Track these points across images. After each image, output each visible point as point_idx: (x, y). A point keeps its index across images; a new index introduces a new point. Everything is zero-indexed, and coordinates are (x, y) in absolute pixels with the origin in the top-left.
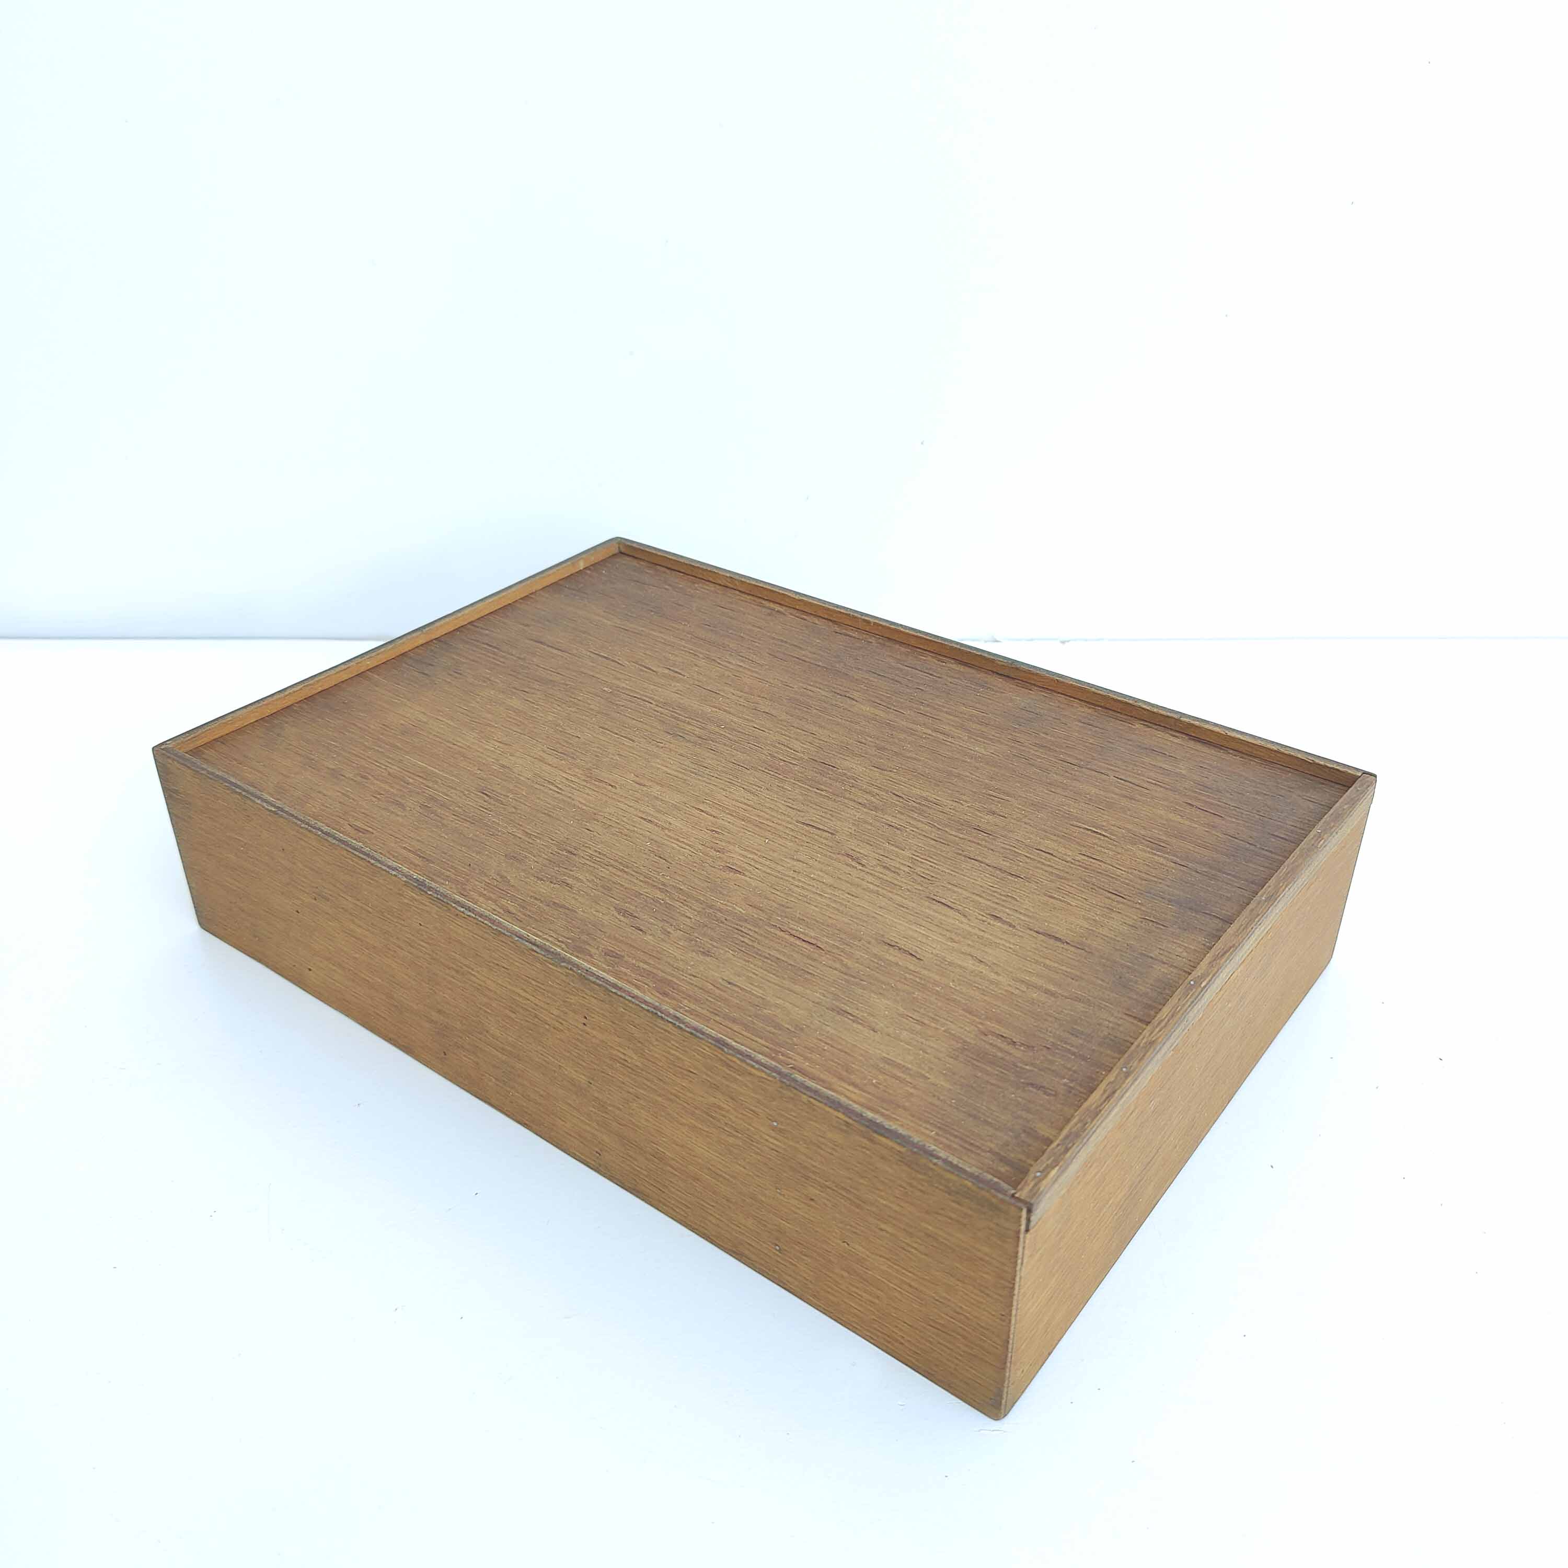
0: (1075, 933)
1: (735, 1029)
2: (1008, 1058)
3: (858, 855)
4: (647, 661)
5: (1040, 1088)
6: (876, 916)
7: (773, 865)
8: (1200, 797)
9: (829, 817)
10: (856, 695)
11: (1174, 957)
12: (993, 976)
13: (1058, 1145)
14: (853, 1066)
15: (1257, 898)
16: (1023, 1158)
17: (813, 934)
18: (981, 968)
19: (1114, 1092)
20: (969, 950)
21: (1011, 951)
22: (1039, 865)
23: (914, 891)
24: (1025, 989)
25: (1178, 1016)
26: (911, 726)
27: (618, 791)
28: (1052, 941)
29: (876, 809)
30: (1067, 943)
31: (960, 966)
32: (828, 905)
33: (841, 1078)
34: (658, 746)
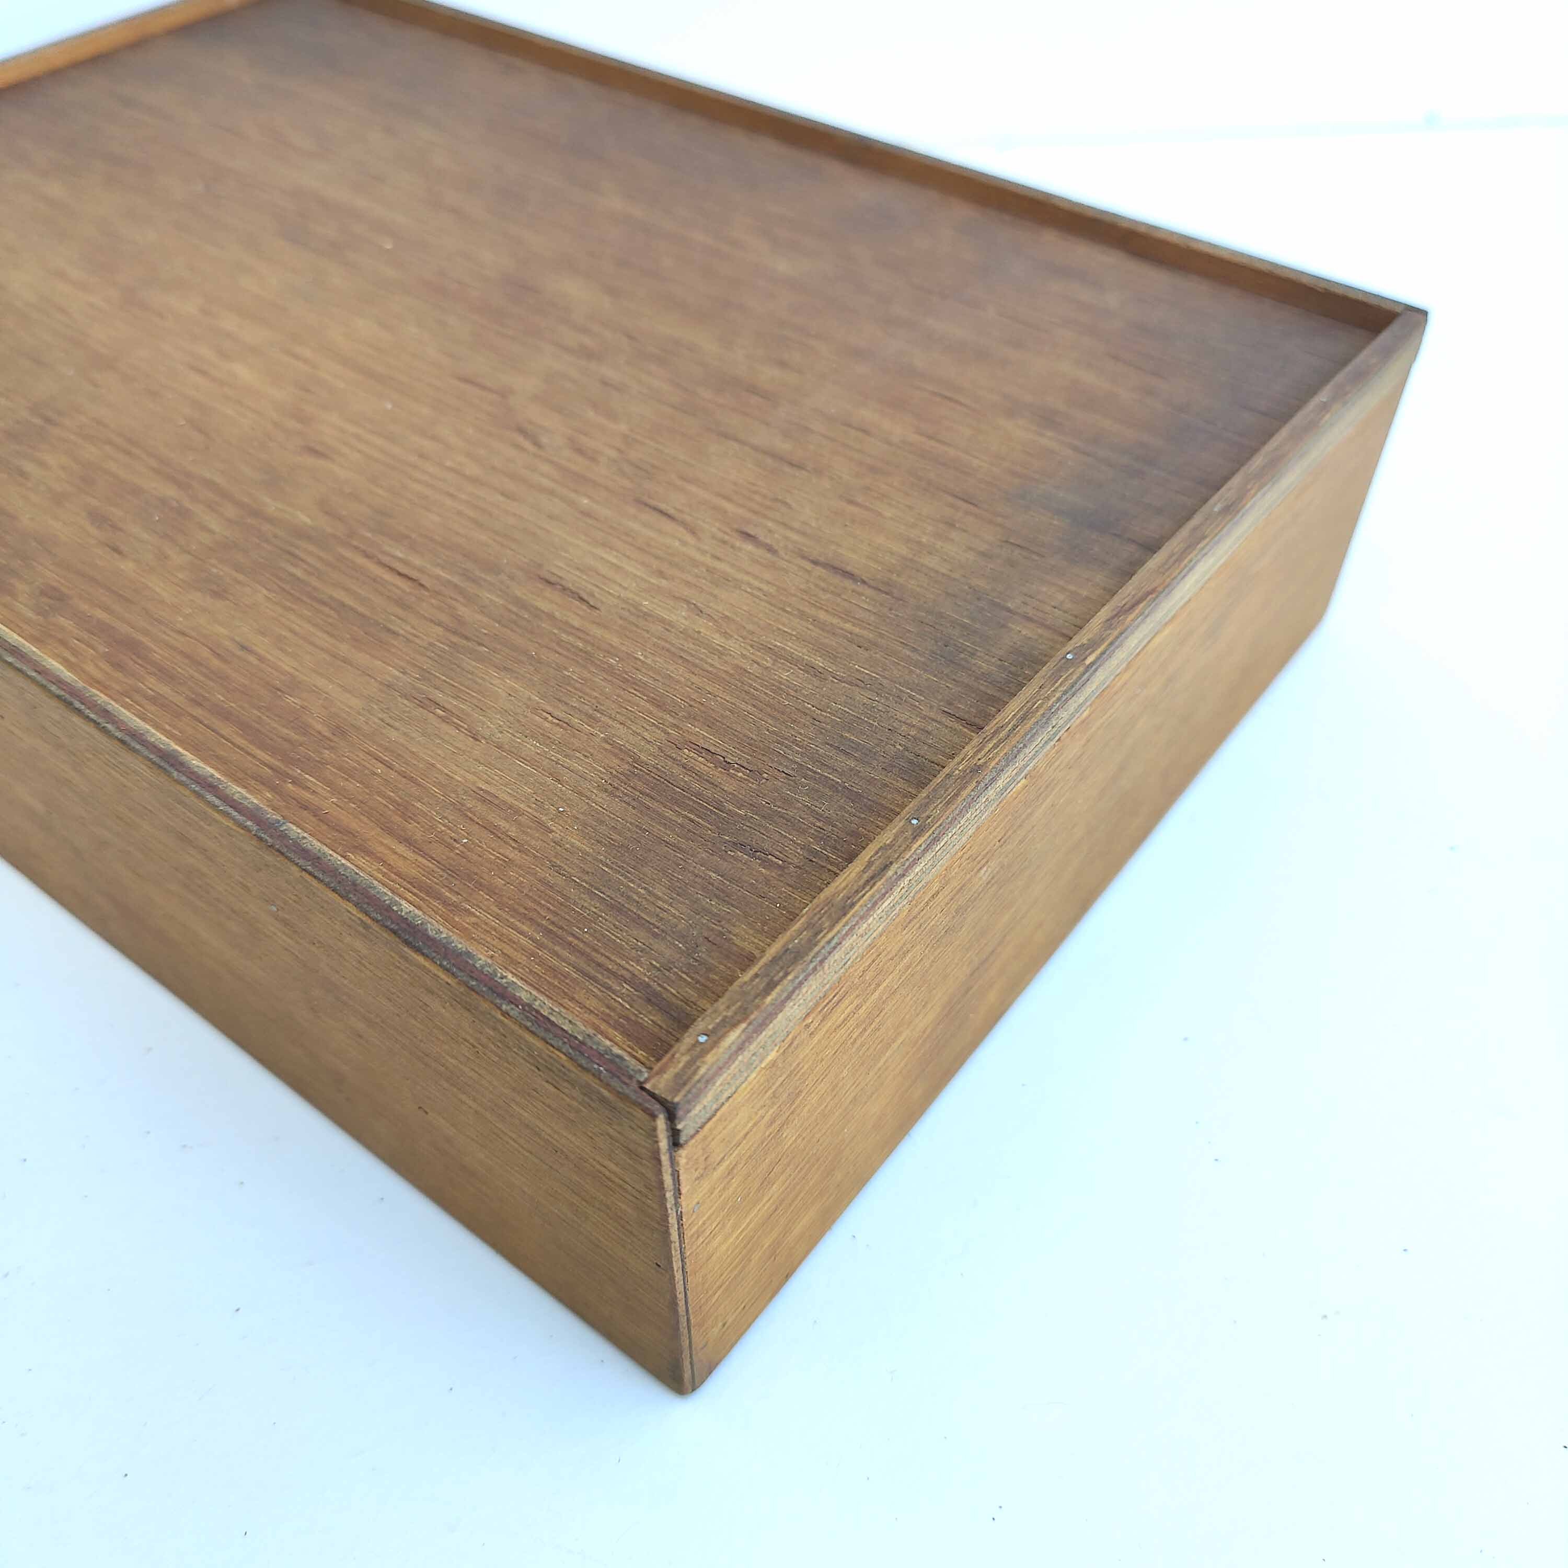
1: (223, 732)
5: (754, 852)
6: (540, 532)
8: (1133, 345)
11: (1048, 609)
12: (718, 640)
13: (756, 975)
14: (418, 805)
15: (1206, 509)
16: (691, 993)
17: (419, 564)
18: (700, 624)
19: (886, 867)
20: (686, 592)
21: (760, 595)
22: (841, 449)
23: (616, 489)
24: (769, 664)
25: (1033, 720)
28: (836, 580)
30: (864, 582)
31: (662, 621)
32: (459, 513)
33: (389, 830)
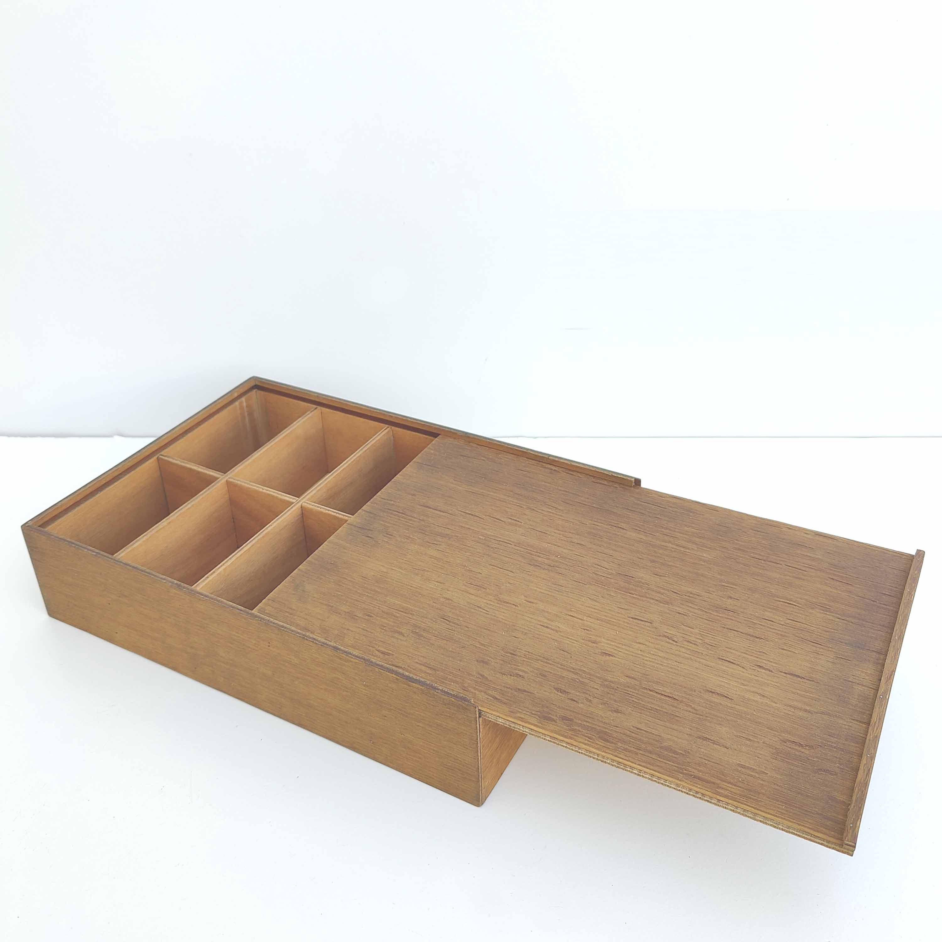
0: (805, 671)
1: (653, 757)
2: (802, 755)
3: (671, 635)
4: (496, 514)
6: (697, 674)
7: (628, 648)
8: (835, 573)
9: (643, 611)
10: (623, 525)
11: (862, 680)
12: (773, 704)
14: (725, 771)
16: (838, 816)
17: (668, 691)
18: (765, 701)
19: (869, 770)
20: (754, 690)
21: (776, 687)
22: (768, 629)
23: (710, 655)
24: (794, 711)
26: (663, 544)
27: (520, 608)
28: (795, 678)
29: (667, 603)
30: (804, 678)
31: (754, 701)
32: (668, 671)
33: (722, 780)
34: (528, 575)
